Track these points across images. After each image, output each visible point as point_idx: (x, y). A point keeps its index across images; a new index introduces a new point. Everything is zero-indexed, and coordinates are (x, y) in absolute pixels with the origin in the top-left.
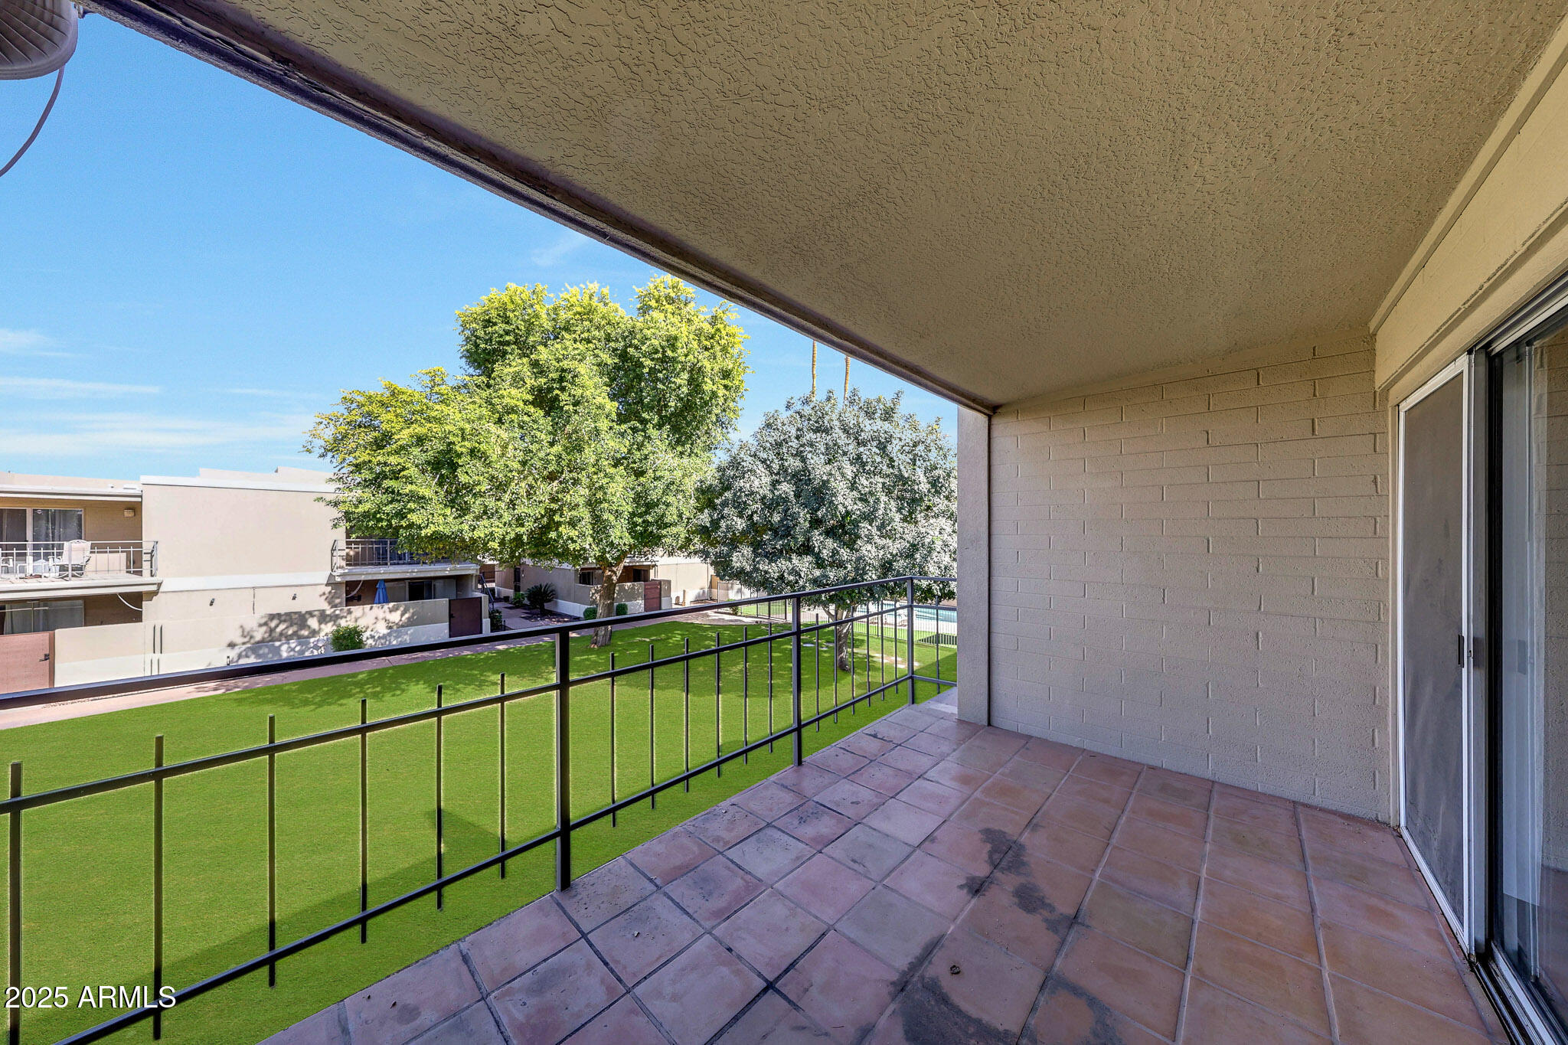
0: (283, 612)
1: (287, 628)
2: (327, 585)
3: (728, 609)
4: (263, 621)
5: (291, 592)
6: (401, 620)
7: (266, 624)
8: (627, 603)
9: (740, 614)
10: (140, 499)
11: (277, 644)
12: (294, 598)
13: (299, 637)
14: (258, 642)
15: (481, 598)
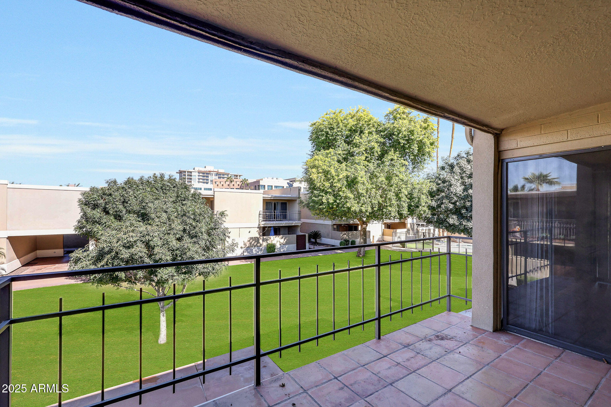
0: (253, 237)
1: (254, 243)
2: (258, 228)
3: (399, 244)
4: (249, 240)
5: (249, 230)
6: (283, 242)
7: (249, 241)
8: (355, 240)
9: (406, 247)
10: (213, 196)
11: (252, 248)
12: (249, 232)
13: (258, 246)
14: (248, 247)
15: (306, 235)
